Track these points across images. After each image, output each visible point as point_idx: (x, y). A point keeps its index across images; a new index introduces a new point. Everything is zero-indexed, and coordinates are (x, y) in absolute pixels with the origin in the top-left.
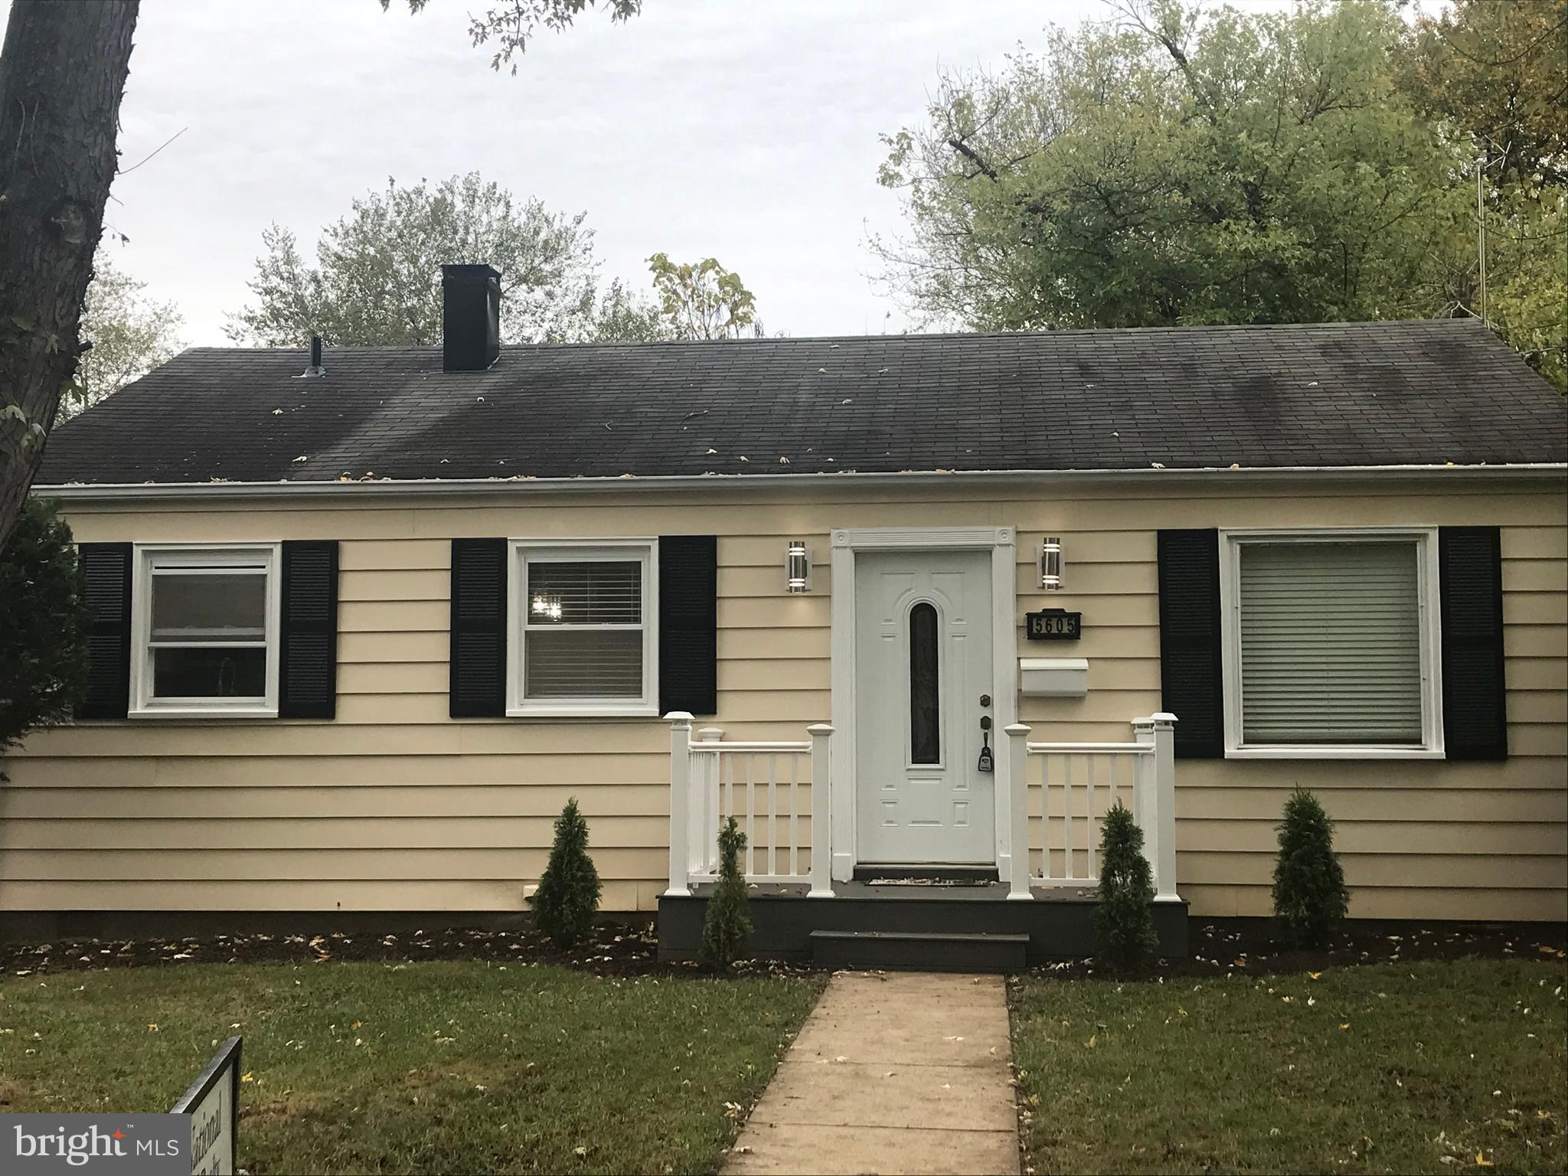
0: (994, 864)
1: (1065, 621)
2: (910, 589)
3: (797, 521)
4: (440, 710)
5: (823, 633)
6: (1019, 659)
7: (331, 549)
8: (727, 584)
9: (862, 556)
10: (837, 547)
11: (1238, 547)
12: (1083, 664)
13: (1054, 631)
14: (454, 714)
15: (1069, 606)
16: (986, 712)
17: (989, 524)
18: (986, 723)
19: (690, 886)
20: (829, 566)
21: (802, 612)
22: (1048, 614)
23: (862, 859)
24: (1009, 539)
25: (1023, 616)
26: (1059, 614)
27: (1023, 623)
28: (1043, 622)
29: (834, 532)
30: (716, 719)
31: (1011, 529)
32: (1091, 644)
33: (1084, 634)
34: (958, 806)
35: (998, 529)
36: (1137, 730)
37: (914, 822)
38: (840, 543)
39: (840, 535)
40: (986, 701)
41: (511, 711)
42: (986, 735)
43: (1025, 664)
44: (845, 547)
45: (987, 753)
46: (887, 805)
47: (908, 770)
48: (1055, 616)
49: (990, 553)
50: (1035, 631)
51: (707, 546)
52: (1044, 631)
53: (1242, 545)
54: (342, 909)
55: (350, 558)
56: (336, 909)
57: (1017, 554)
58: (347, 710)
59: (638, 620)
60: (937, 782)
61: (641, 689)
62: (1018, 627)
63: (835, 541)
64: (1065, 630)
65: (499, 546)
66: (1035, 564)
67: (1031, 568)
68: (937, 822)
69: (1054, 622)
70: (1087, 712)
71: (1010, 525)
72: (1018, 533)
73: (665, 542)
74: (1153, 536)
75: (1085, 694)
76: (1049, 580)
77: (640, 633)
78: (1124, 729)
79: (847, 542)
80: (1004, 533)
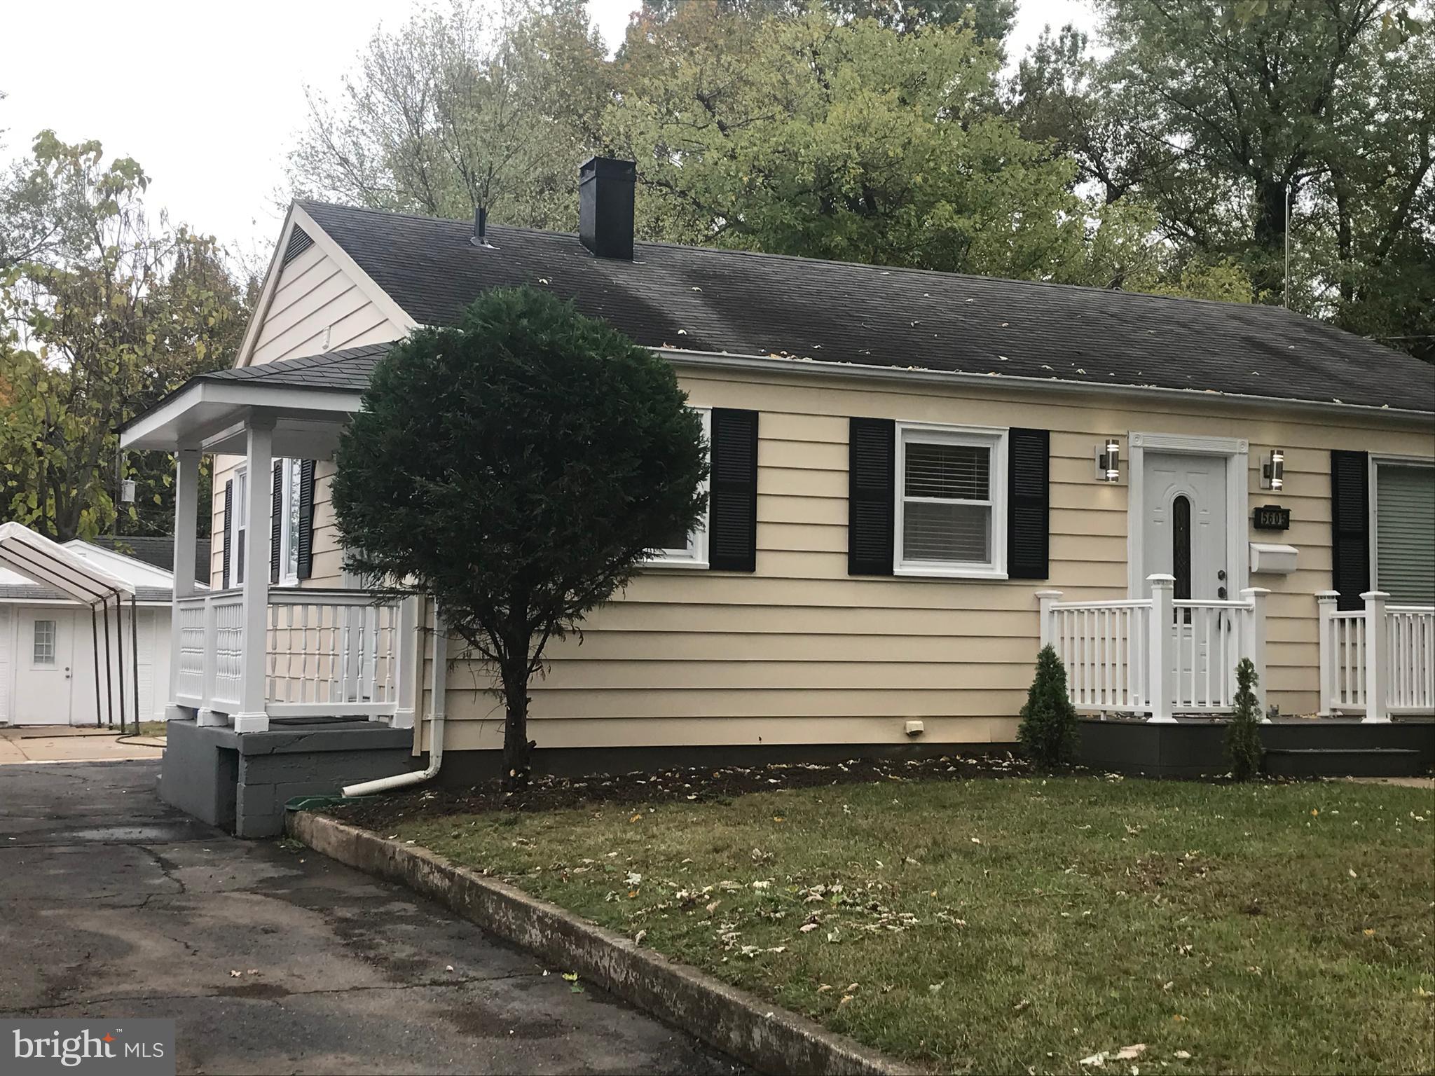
1: (1280, 515)
2: (1172, 484)
3: (1104, 423)
4: (839, 567)
5: (1122, 515)
6: (1250, 543)
7: (751, 419)
8: (1057, 471)
9: (1150, 455)
10: (1134, 447)
11: (1378, 467)
12: (1289, 549)
13: (1273, 522)
14: (851, 571)
15: (1282, 504)
16: (1221, 584)
17: (1232, 436)
18: (1222, 592)
20: (1127, 461)
21: (1106, 498)
22: (1269, 509)
24: (1245, 449)
25: (1252, 510)
26: (1276, 509)
27: (1253, 516)
28: (1266, 515)
29: (1132, 435)
30: (1047, 583)
31: (1246, 441)
32: (1296, 533)
33: (1291, 525)
35: (1239, 440)
36: (1322, 601)
38: (1136, 443)
39: (1137, 437)
40: (1222, 576)
41: (897, 570)
43: (1254, 547)
44: (1139, 447)
48: (1273, 511)
49: (1228, 460)
50: (1260, 522)
51: (1043, 437)
52: (1266, 522)
53: (1380, 466)
54: (763, 743)
55: (767, 427)
56: (758, 743)
57: (1249, 461)
58: (764, 565)
59: (984, 498)
61: (989, 555)
62: (1250, 519)
63: (1133, 442)
64: (1279, 522)
65: (888, 426)
66: (1259, 470)
67: (1258, 473)
69: (1272, 515)
70: (1289, 586)
71: (1246, 438)
72: (1250, 445)
73: (1014, 433)
74: (1328, 454)
75: (1292, 572)
76: (1276, 483)
77: (989, 509)
78: (1310, 600)
79: (1139, 443)
80: (1243, 444)
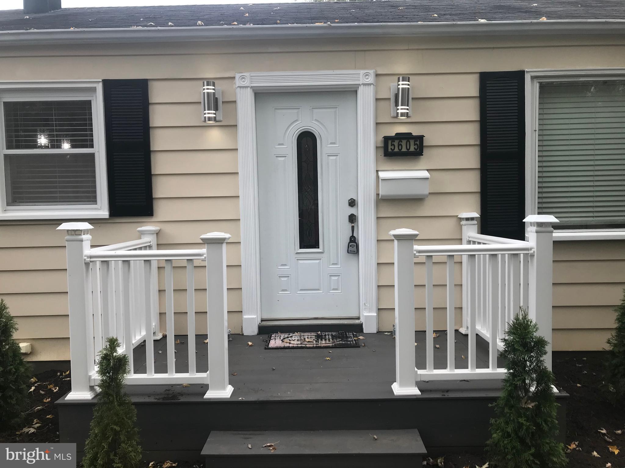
0: (358, 318)
1: (412, 142)
2: (297, 121)
3: (209, 67)
5: (231, 154)
6: (377, 171)
8: (157, 117)
9: (260, 95)
10: (240, 87)
11: (538, 85)
12: (426, 174)
13: (404, 149)
15: (415, 131)
16: (352, 211)
17: (355, 68)
18: (352, 219)
19: (92, 388)
20: (235, 102)
21: (215, 137)
22: (400, 137)
23: (265, 317)
24: (371, 79)
25: (381, 138)
26: (407, 137)
27: (381, 144)
28: (396, 143)
29: (238, 76)
30: (154, 219)
31: (372, 72)
33: (425, 151)
34: (333, 278)
35: (362, 72)
36: (463, 222)
37: (301, 290)
38: (243, 84)
39: (243, 78)
40: (352, 203)
42: (353, 228)
43: (382, 175)
44: (247, 87)
45: (353, 240)
46: (283, 279)
47: (297, 253)
48: (404, 139)
49: (356, 92)
50: (390, 150)
51: (141, 87)
52: (396, 150)
53: (541, 83)
57: (376, 92)
59: (92, 146)
60: (318, 261)
61: (95, 197)
62: (377, 148)
63: (238, 82)
64: (412, 149)
66: (389, 99)
67: (387, 102)
68: (318, 290)
69: (404, 143)
70: (427, 210)
71: (371, 69)
72: (377, 75)
73: (107, 84)
74: (477, 77)
75: (427, 196)
76: (401, 109)
77: (92, 156)
78: (453, 221)
79: (246, 83)
80: (367, 75)
